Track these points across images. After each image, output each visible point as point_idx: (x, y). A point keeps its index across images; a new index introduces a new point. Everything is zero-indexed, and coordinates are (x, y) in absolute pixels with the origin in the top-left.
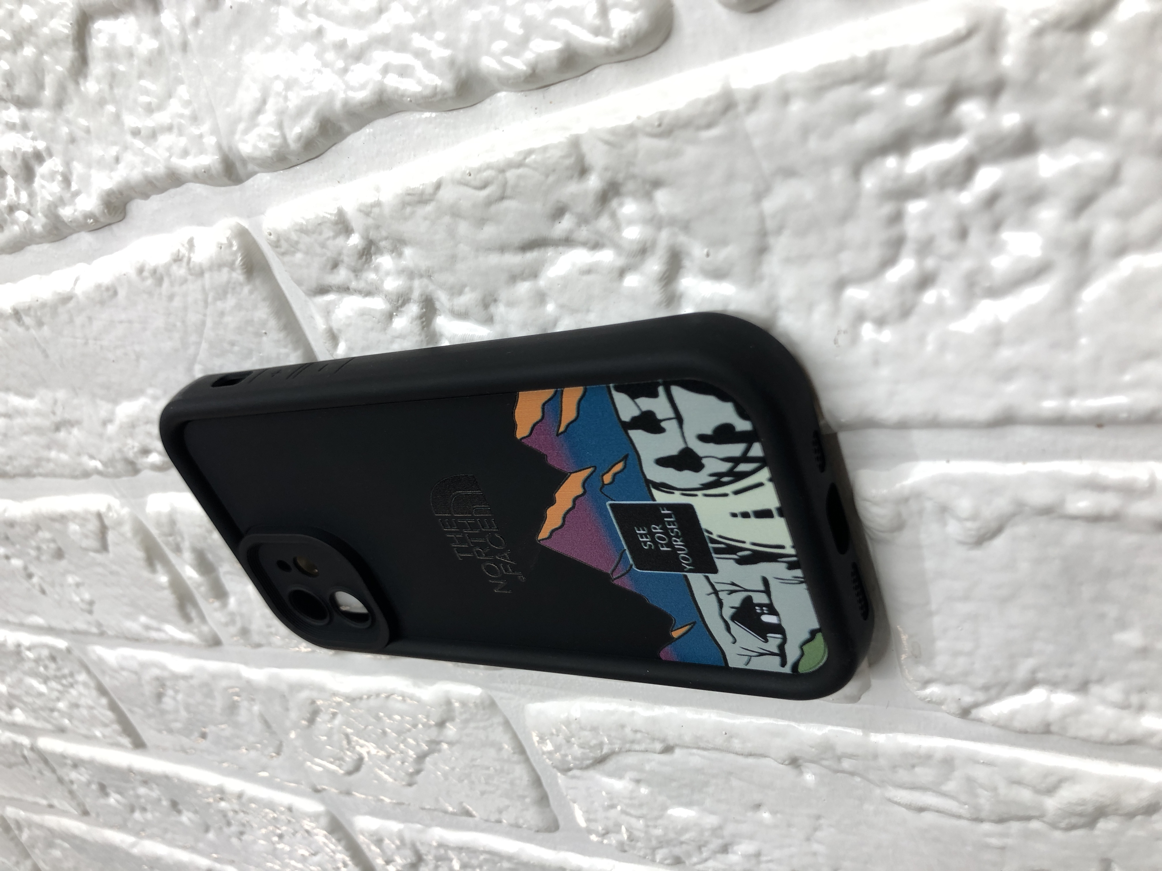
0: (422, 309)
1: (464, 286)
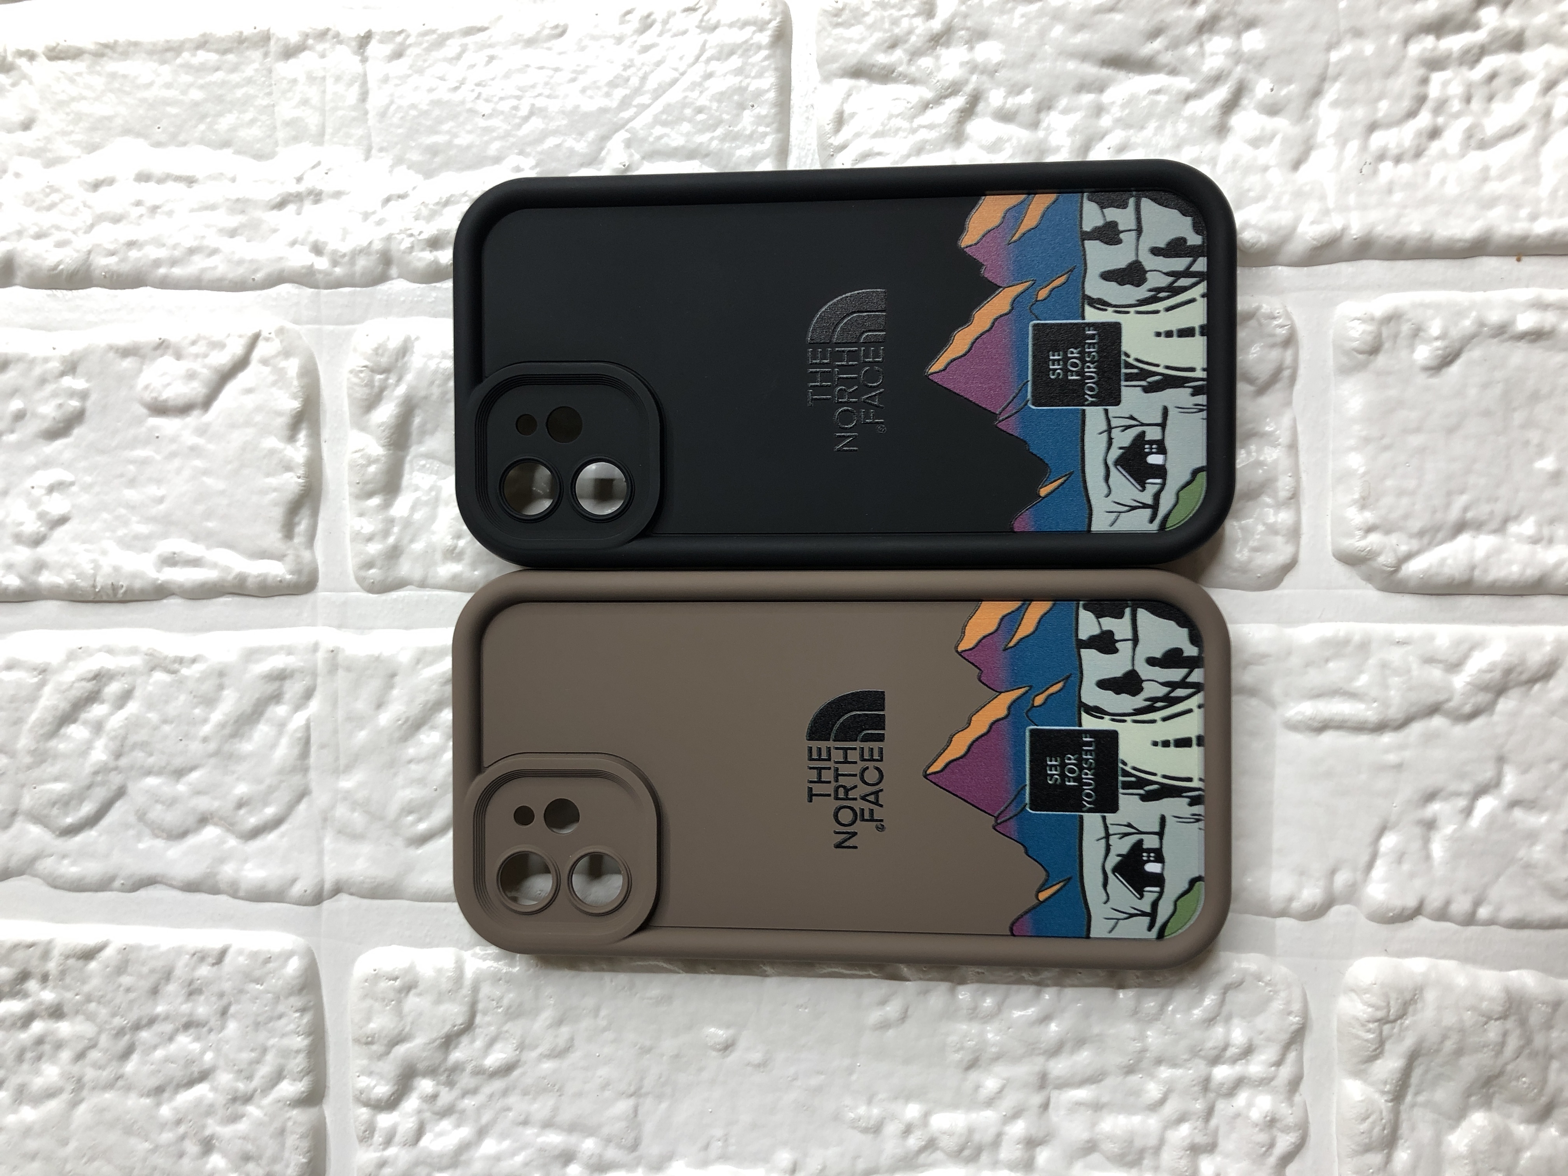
0: (967, 103)
1: (1027, 86)
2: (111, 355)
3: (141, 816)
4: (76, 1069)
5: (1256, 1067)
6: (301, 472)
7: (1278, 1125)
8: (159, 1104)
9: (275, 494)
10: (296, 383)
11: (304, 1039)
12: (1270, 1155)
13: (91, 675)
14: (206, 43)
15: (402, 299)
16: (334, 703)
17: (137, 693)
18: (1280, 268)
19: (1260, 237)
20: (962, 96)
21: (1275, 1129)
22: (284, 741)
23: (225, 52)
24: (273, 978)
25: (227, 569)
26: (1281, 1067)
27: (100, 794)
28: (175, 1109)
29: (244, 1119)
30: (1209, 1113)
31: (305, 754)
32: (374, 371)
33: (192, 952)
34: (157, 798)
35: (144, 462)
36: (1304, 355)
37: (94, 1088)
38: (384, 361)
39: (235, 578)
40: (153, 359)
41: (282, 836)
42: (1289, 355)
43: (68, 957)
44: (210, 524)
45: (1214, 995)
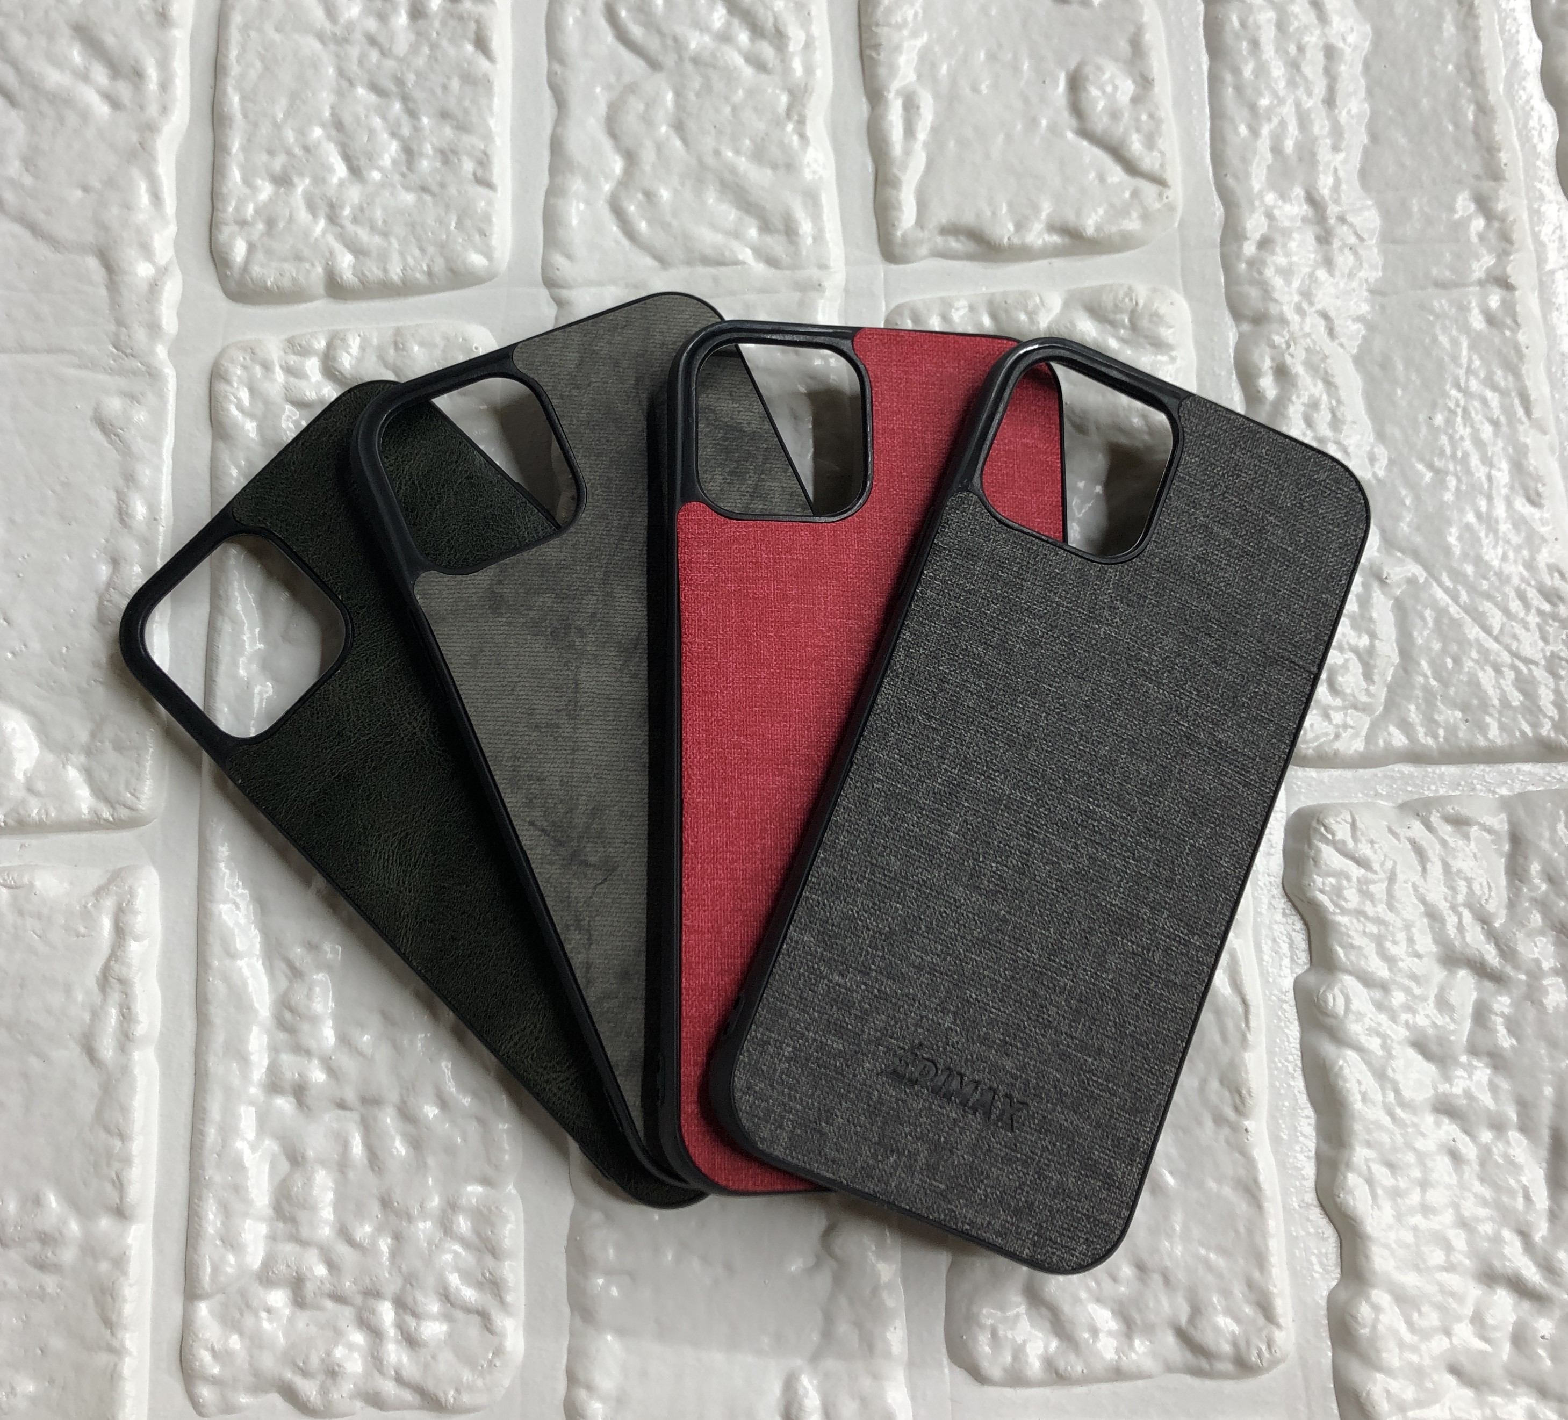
2: (1132, 29)
3: (632, 89)
4: (358, 36)
5: (394, 1353)
6: (1016, 240)
7: (329, 1382)
8: (323, 126)
9: (989, 214)
10: (1114, 229)
11: (398, 275)
12: (294, 1372)
13: (781, 27)
14: (1485, 113)
15: (1216, 339)
16: (763, 291)
17: (763, 77)
18: (1330, 1354)
19: (1364, 1326)
20: (1500, 963)
21: (324, 1377)
22: (719, 238)
23: (1477, 135)
24: (464, 240)
25: (904, 167)
26: (394, 1383)
27: (653, 45)
28: (319, 143)
29: (310, 217)
30: (339, 1298)
31: (706, 261)
32: (1133, 314)
33: (489, 152)
34: (650, 105)
35: (1016, 69)
36: (1229, 1386)
37: (337, 56)
38: (1145, 323)
39: (895, 176)
40: (1131, 74)
41: (617, 242)
42: (1228, 1367)
43: (478, 22)
44: (952, 144)
45: (476, 1300)
